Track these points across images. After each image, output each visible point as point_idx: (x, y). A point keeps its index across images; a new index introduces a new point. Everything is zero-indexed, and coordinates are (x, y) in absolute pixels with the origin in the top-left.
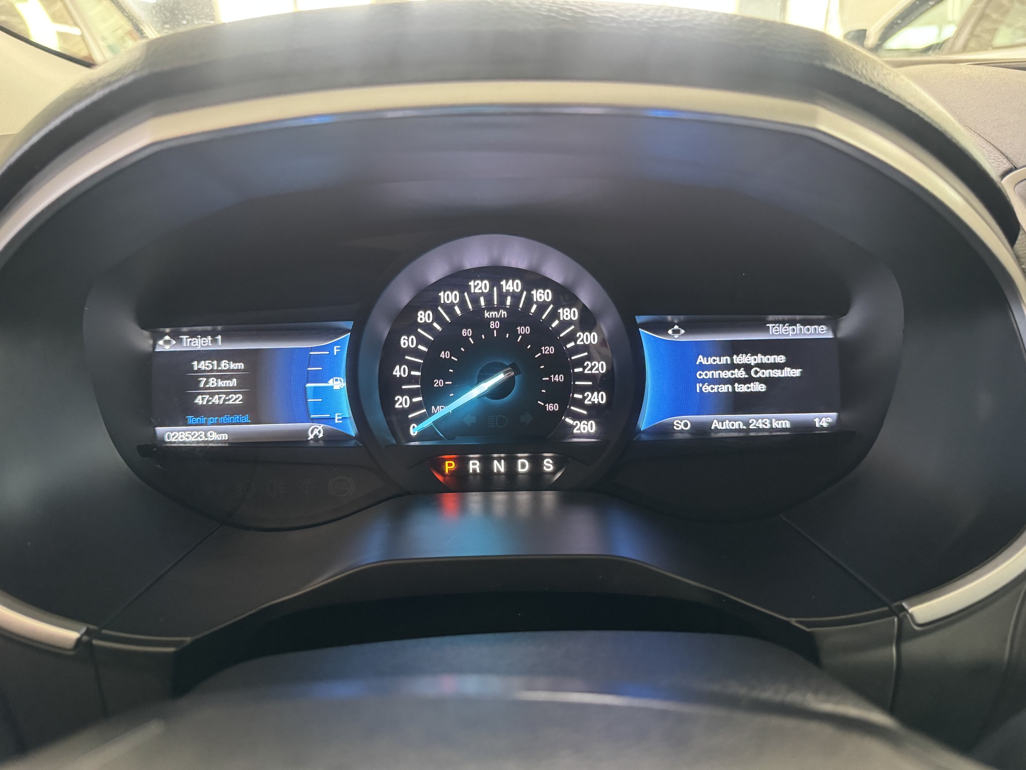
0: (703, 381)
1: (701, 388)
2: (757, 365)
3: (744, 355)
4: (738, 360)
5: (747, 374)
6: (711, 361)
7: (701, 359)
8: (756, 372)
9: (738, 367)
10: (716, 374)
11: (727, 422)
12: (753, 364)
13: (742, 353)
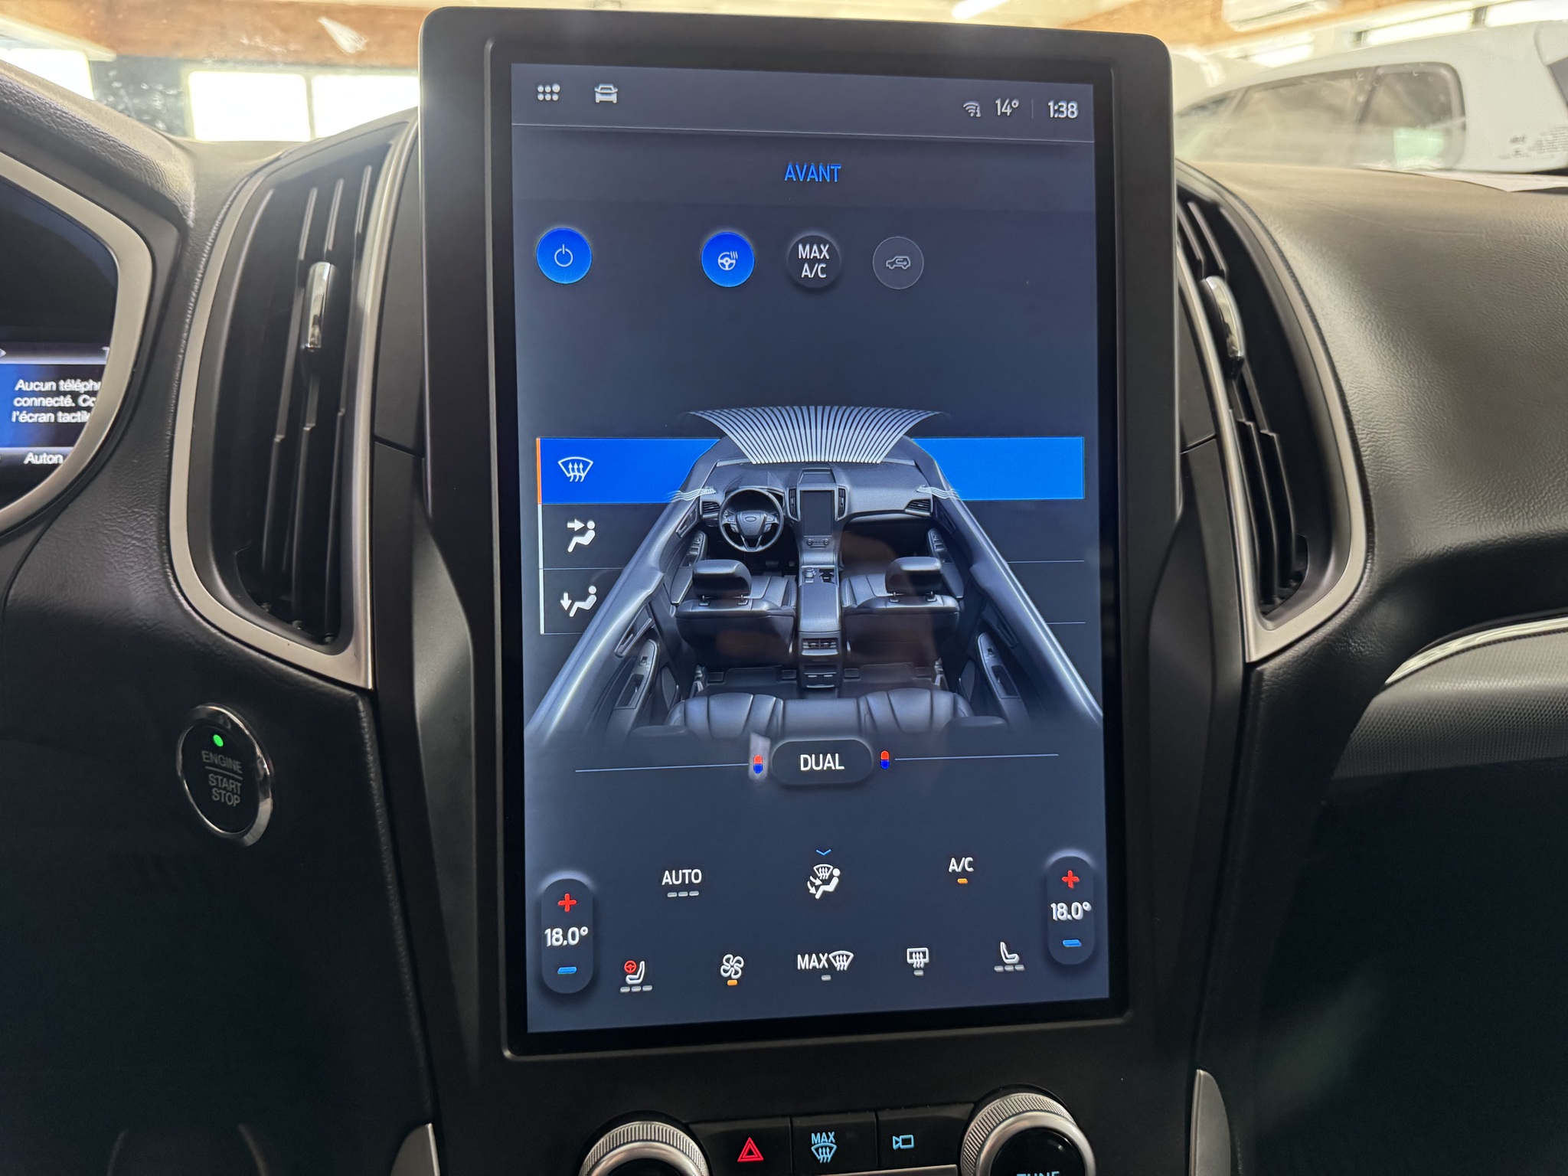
0: (21, 409)
1: (17, 417)
2: (86, 393)
3: (73, 381)
4: (66, 386)
5: (73, 402)
6: (33, 386)
7: (21, 385)
8: (85, 401)
9: (65, 394)
10: (37, 402)
11: (45, 455)
12: (82, 392)
13: (71, 379)
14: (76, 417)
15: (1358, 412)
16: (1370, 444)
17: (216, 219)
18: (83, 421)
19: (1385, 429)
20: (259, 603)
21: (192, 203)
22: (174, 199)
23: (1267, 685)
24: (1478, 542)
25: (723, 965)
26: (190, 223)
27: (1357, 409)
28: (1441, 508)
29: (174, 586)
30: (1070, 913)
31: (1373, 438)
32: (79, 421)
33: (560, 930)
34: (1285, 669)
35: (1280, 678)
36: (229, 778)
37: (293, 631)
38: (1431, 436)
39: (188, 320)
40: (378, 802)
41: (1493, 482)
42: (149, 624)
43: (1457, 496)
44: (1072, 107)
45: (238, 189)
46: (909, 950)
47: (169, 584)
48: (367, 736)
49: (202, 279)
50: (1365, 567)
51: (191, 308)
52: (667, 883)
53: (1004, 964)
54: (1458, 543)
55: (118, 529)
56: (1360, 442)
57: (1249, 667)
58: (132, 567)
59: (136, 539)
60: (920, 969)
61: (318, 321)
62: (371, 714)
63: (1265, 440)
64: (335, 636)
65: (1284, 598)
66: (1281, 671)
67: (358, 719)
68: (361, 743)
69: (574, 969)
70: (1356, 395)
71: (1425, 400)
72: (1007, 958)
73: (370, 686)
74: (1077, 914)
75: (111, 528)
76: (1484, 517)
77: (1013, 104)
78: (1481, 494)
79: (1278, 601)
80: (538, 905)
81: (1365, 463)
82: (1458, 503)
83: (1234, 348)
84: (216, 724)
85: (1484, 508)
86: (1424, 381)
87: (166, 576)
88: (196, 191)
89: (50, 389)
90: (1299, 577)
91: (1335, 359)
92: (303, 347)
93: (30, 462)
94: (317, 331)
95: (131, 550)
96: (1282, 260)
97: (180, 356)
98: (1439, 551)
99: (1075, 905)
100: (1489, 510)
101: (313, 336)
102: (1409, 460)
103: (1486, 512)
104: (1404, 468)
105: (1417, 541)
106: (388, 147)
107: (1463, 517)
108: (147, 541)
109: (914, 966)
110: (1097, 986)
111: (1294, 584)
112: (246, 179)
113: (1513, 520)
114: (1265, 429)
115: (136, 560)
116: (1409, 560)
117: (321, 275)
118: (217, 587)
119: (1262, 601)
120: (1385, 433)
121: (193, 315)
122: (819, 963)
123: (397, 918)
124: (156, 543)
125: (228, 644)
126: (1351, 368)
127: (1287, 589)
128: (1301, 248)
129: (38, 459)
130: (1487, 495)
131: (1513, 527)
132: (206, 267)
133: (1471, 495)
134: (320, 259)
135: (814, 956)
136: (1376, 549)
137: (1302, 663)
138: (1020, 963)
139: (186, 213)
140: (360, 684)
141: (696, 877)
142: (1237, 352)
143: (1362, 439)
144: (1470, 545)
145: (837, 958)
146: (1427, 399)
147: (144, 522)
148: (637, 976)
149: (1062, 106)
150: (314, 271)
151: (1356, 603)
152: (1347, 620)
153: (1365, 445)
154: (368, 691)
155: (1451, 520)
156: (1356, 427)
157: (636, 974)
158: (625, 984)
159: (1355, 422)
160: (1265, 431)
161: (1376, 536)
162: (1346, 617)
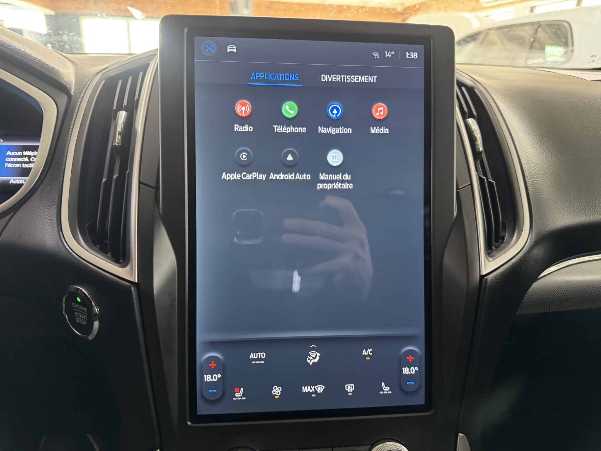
0: (9, 162)
1: (7, 165)
4: (26, 154)
5: (29, 160)
6: (13, 154)
7: (9, 153)
8: (33, 159)
9: (25, 156)
10: (15, 159)
11: (17, 180)
12: (32, 156)
13: (28, 151)
14: (30, 166)
15: (527, 173)
16: (532, 185)
17: (82, 92)
18: (32, 167)
19: (538, 179)
20: (95, 245)
21: (73, 85)
22: (66, 84)
23: (489, 284)
24: (574, 224)
25: (273, 390)
26: (72, 93)
27: (527, 171)
28: (560, 211)
29: (63, 239)
30: (410, 371)
31: (533, 183)
32: (31, 167)
33: (210, 376)
34: (496, 278)
35: (494, 281)
36: (82, 314)
37: (108, 258)
38: (556, 182)
39: (70, 133)
40: (139, 326)
41: (581, 200)
42: (52, 253)
43: (566, 205)
44: (415, 54)
45: (91, 80)
46: (346, 385)
47: (60, 237)
48: (135, 301)
49: (76, 116)
50: (529, 235)
51: (71, 128)
52: (252, 358)
53: (383, 391)
54: (566, 224)
55: (41, 215)
56: (528, 185)
57: (482, 277)
58: (46, 231)
59: (48, 219)
60: (351, 392)
61: (120, 133)
62: (136, 292)
63: (490, 184)
64: (124, 259)
65: (497, 247)
66: (494, 279)
67: (132, 294)
68: (133, 304)
69: (216, 391)
70: (527, 165)
71: (554, 167)
72: (385, 389)
73: (136, 281)
74: (413, 371)
75: (39, 215)
76: (577, 214)
77: (392, 53)
78: (576, 205)
79: (494, 248)
80: (201, 366)
81: (530, 193)
82: (566, 208)
83: (478, 146)
84: (77, 293)
85: (577, 210)
86: (554, 159)
87: (59, 234)
88: (76, 80)
89: (20, 155)
90: (503, 238)
91: (519, 151)
92: (114, 144)
93: (12, 183)
94: (120, 137)
95: (46, 224)
96: (499, 110)
97: (67, 147)
98: (559, 228)
99: (412, 368)
100: (579, 211)
101: (118, 139)
102: (548, 191)
103: (578, 212)
104: (545, 195)
105: (550, 224)
106: (149, 64)
107: (568, 214)
108: (53, 220)
109: (348, 391)
110: (420, 399)
111: (501, 241)
112: (95, 76)
113: (588, 215)
114: (490, 179)
115: (48, 228)
116: (546, 232)
117: (122, 115)
118: (79, 239)
119: (488, 248)
120: (538, 181)
121: (72, 130)
122: (311, 390)
123: (146, 370)
124: (56, 221)
125: (83, 263)
126: (525, 154)
127: (498, 243)
128: (506, 105)
129: (15, 182)
130: (578, 205)
131: (588, 218)
132: (78, 111)
133: (572, 206)
134: (122, 110)
135: (309, 387)
136: (533, 228)
137: (503, 275)
138: (390, 390)
139: (71, 90)
140: (132, 280)
141: (263, 355)
142: (480, 148)
143: (529, 183)
144: (571, 225)
145: (318, 388)
146: (555, 167)
147: (51, 213)
148: (240, 394)
149: (411, 54)
150: (119, 113)
151: (525, 250)
152: (521, 257)
153: (530, 186)
154: (136, 283)
155: (564, 215)
156: (526, 179)
157: (239, 393)
158: (235, 397)
159: (526, 177)
160: (490, 180)
161: (533, 223)
162: (521, 256)
